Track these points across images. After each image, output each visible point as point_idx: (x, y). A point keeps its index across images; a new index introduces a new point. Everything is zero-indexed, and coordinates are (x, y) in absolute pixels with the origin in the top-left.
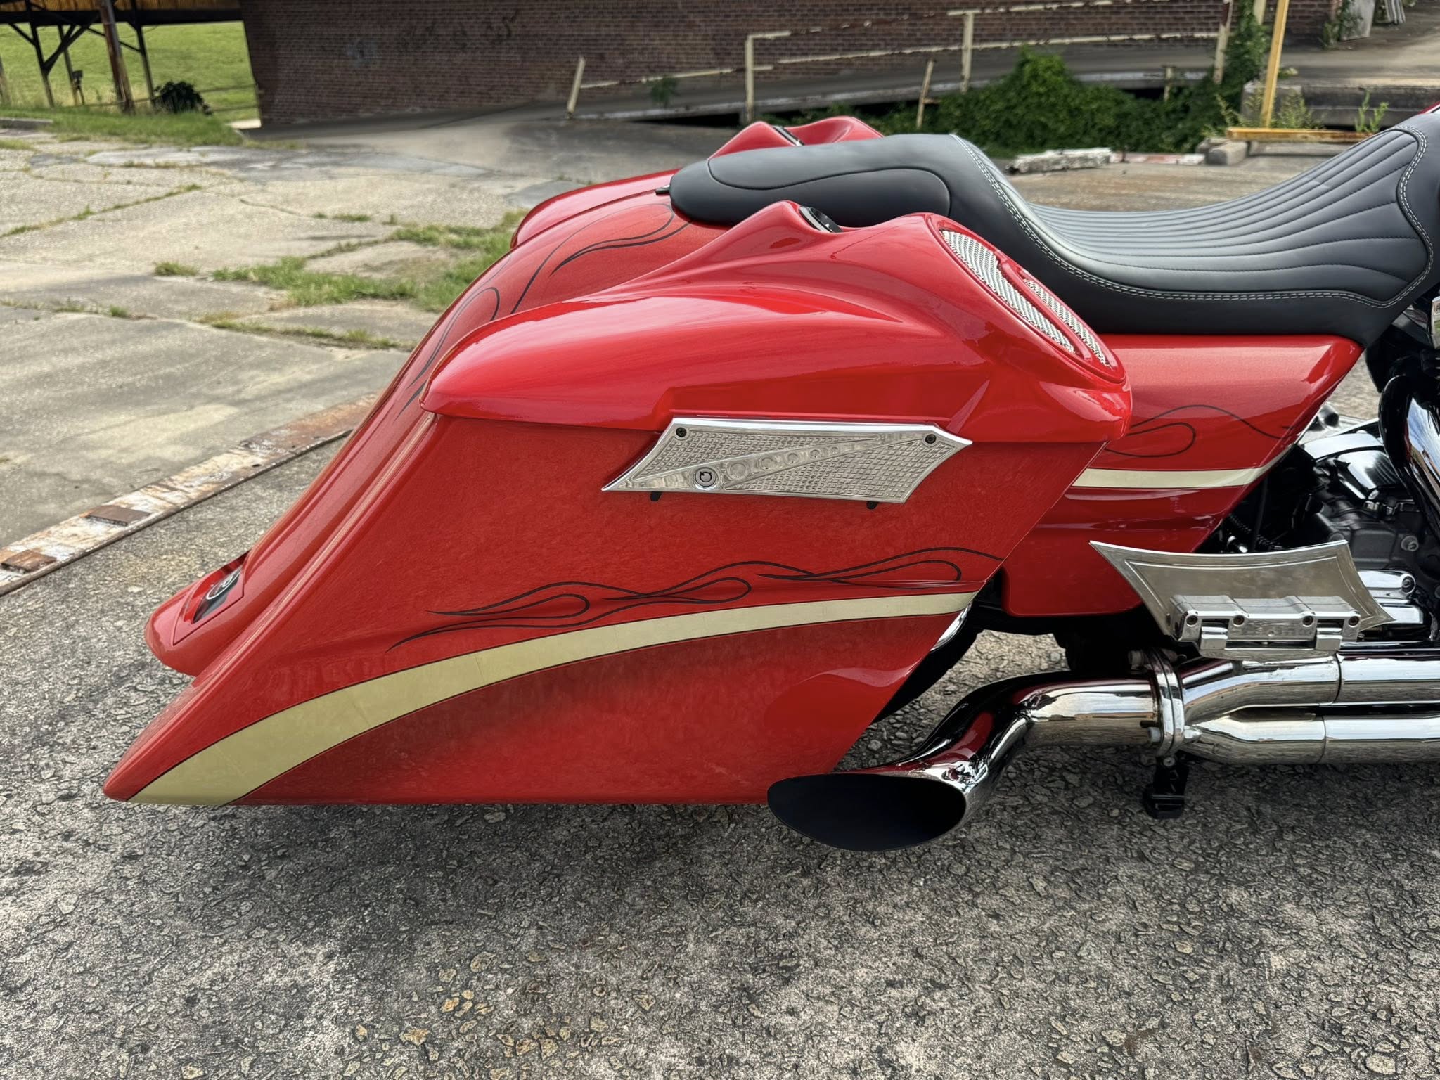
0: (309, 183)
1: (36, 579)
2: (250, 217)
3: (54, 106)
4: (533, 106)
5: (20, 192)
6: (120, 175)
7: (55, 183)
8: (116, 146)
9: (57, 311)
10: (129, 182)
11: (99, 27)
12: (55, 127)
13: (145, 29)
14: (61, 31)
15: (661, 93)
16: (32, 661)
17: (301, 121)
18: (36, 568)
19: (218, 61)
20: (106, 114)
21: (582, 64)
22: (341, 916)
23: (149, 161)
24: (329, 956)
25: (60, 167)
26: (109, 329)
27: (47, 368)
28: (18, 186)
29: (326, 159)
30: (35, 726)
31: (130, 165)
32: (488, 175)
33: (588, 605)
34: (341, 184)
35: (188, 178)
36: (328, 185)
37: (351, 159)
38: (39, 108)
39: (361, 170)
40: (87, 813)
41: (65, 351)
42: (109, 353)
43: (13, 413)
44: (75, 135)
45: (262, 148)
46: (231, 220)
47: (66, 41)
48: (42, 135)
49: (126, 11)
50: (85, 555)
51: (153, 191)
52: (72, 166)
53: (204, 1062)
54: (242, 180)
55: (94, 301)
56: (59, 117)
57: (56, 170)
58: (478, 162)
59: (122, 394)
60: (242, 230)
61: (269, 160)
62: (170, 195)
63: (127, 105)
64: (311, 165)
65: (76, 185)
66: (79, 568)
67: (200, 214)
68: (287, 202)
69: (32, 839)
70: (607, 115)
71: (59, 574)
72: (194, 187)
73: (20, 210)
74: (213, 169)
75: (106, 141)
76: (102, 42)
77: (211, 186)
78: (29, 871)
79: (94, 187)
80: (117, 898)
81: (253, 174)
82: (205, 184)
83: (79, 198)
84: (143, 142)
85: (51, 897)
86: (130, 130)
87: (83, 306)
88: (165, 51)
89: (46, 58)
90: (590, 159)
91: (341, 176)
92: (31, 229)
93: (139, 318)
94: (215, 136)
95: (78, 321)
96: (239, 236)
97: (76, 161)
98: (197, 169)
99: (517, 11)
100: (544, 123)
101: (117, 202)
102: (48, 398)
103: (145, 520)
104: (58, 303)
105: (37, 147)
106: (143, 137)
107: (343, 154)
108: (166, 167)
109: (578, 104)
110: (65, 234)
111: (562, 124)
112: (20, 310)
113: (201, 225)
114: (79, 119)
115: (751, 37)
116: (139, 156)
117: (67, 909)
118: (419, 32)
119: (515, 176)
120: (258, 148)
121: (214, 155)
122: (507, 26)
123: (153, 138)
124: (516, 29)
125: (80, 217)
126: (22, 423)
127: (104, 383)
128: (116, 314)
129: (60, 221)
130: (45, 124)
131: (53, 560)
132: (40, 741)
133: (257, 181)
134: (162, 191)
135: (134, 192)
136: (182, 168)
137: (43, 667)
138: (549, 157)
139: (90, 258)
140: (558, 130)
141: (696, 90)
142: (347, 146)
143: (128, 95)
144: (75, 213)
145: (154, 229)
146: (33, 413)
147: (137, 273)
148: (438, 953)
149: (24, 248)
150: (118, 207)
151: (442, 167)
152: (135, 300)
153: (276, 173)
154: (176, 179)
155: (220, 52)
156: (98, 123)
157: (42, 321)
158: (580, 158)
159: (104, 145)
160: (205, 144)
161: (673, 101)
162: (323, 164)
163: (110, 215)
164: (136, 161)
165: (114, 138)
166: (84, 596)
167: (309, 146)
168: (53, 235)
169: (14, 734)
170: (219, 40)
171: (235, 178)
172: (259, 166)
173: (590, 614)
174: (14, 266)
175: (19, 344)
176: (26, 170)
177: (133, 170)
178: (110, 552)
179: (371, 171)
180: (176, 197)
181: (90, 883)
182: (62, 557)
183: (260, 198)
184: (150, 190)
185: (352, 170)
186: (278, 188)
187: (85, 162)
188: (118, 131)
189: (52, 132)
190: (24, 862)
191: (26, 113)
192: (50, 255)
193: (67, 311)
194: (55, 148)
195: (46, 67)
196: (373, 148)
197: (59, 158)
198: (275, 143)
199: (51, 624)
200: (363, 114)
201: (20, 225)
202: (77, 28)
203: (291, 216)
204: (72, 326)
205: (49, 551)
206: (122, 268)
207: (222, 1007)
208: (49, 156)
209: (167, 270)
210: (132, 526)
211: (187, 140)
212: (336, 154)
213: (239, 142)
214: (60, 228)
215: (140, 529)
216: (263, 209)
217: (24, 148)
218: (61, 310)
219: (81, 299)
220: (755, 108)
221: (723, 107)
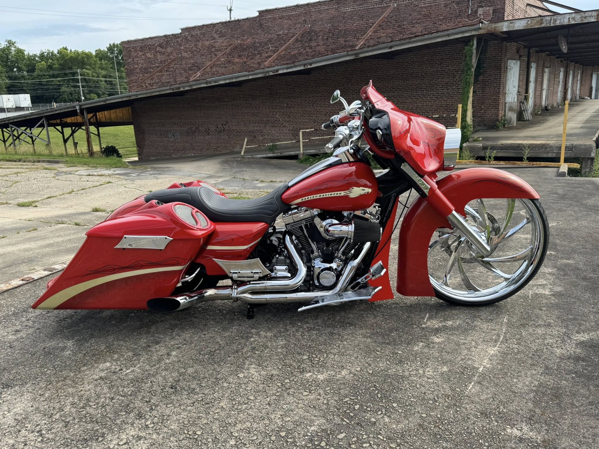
0: (149, 181)
1: (29, 283)
2: (127, 192)
3: (67, 155)
4: (232, 153)
5: (51, 185)
6: (85, 178)
7: (63, 181)
8: (85, 168)
9: (57, 224)
10: (88, 181)
11: (84, 128)
12: (66, 162)
13: (100, 128)
14: (72, 129)
15: (272, 149)
16: (25, 298)
17: (152, 158)
18: (29, 280)
19: (127, 137)
20: (83, 157)
21: (246, 139)
22: (76, 337)
23: (95, 174)
24: (72, 342)
25: (66, 176)
26: (73, 229)
27: (51, 242)
28: (51, 183)
29: (157, 172)
30: (24, 309)
31: (89, 175)
32: (210, 177)
33: (115, 269)
34: (160, 181)
35: (108, 179)
36: (155, 181)
37: (165, 172)
38: (62, 156)
39: (167, 176)
40: (31, 322)
41: (58, 236)
42: (72, 237)
43: (39, 255)
44: (72, 165)
45: (135, 169)
46: (120, 193)
47: (73, 132)
48: (61, 165)
49: (94, 122)
50: (41, 278)
51: (96, 184)
52: (70, 175)
53: (44, 356)
54: (126, 180)
55: (70, 220)
56: (68, 159)
57: (64, 177)
58: (208, 173)
59: (74, 249)
60: (123, 197)
61: (137, 173)
62: (101, 185)
63: (91, 153)
64: (151, 174)
65: (70, 182)
66: (40, 281)
67: (110, 191)
68: (140, 187)
69: (20, 327)
70: (254, 156)
71: (35, 282)
72: (110, 182)
73: (50, 191)
74: (117, 176)
75: (82, 167)
76: (84, 132)
77: (115, 182)
78: (18, 331)
79: (76, 183)
80: (34, 335)
81: (131, 178)
82: (113, 181)
83: (70, 187)
84: (95, 167)
85: (21, 335)
86: (91, 163)
87: (66, 222)
88: (109, 134)
89: (66, 138)
90: (246, 171)
91: (161, 178)
92: (54, 197)
93: (84, 226)
94: (119, 165)
95: (64, 227)
96: (122, 199)
97: (71, 174)
98: (112, 176)
99: (227, 122)
100: (233, 159)
101: (83, 188)
102: (50, 251)
103: (57, 270)
104: (58, 221)
105: (59, 169)
106: (95, 165)
107: (163, 171)
108: (101, 175)
109: (245, 152)
110: (64, 198)
111: (239, 159)
112: (45, 224)
113: (110, 195)
114: (74, 159)
115: (301, 131)
116: (92, 172)
117: (24, 336)
118: (194, 129)
119: (219, 177)
120: (134, 169)
121: (118, 171)
122: (223, 127)
123: (98, 165)
124: (226, 128)
125: (70, 193)
126: (41, 258)
127: (69, 246)
128: (76, 224)
129: (63, 194)
130: (62, 161)
131: (34, 279)
132: (24, 311)
133: (131, 180)
134: (98, 184)
135: (89, 184)
136: (106, 176)
137: (27, 299)
138: (232, 171)
139: (71, 206)
140: (237, 161)
141: (286, 147)
142: (164, 168)
143: (92, 150)
144: (68, 191)
145: (94, 196)
146: (44, 255)
147: (86, 211)
148: (94, 341)
149: (50, 203)
150: (83, 189)
151: (195, 175)
152: (84, 220)
153: (139, 177)
154: (104, 179)
155: (128, 134)
156: (81, 160)
157: (52, 227)
158: (242, 171)
159: (81, 168)
160: (116, 167)
161: (276, 151)
162: (155, 174)
163: (80, 192)
164: (91, 174)
165: (85, 166)
166: (39, 286)
167: (151, 168)
168: (60, 199)
169: (19, 310)
170: (128, 130)
171: (124, 179)
172: (133, 175)
173: (116, 271)
174: (46, 209)
175: (44, 234)
176: (54, 177)
177: (90, 176)
178: (47, 277)
179: (171, 176)
180: (103, 186)
181: (29, 333)
182: (36, 278)
183: (131, 186)
184: (94, 183)
185: (164, 176)
186: (138, 182)
187: (74, 174)
188: (87, 163)
189: (64, 164)
190: (17, 330)
191: (56, 158)
192: (58, 206)
193: (61, 224)
194: (65, 169)
195: (65, 141)
196: (173, 168)
197: (66, 173)
198: (140, 167)
199: (31, 291)
200: (174, 156)
201: (49, 196)
202: (77, 128)
203: (141, 192)
204: (61, 229)
205: (33, 277)
206: (82, 209)
207: (50, 349)
208: (62, 172)
209: (96, 210)
210: (54, 272)
211: (109, 166)
212: (160, 171)
213: (127, 167)
214: (63, 196)
215: (56, 273)
216: (131, 189)
217: (54, 170)
218: (59, 223)
219: (66, 220)
220: (303, 153)
221: (293, 153)
